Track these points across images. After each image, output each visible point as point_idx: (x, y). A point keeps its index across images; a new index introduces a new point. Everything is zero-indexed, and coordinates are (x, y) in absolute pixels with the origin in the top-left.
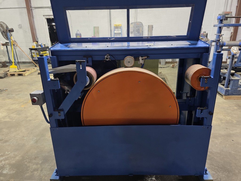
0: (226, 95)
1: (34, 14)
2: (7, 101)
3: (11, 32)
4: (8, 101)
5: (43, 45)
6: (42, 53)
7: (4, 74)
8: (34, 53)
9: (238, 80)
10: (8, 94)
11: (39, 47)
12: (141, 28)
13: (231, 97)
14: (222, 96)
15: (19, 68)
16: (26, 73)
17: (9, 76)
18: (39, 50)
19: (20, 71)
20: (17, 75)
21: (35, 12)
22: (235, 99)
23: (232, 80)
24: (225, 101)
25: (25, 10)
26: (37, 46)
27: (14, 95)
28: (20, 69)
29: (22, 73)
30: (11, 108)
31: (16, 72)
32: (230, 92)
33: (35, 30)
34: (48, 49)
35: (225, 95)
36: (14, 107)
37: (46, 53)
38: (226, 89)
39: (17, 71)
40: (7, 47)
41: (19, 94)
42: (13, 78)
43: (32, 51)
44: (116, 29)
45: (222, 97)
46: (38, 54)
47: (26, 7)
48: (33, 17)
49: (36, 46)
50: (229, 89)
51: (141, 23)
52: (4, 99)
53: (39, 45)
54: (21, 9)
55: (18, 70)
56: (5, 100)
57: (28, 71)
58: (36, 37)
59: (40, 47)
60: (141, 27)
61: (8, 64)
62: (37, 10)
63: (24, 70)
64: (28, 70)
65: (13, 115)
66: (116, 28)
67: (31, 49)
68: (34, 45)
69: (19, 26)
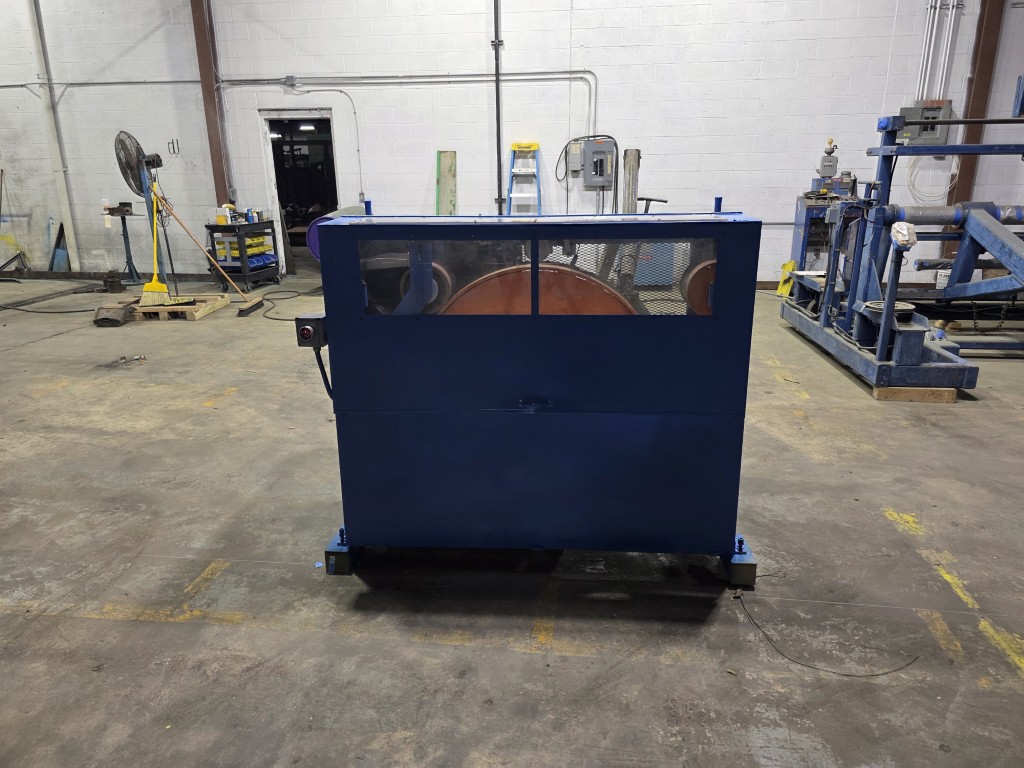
0: (883, 386)
1: (227, 106)
2: (154, 389)
3: (154, 167)
4: (158, 390)
5: (255, 215)
6: (248, 241)
7: (123, 312)
8: (223, 243)
9: (921, 334)
10: (151, 372)
11: (239, 220)
12: (609, 156)
13: (900, 390)
14: (872, 388)
15: (174, 293)
16: (198, 310)
17: (137, 318)
18: (242, 233)
19: (176, 302)
20: (166, 315)
21: (231, 97)
22: (912, 398)
23: (901, 332)
24: (875, 403)
25: (197, 91)
26: (233, 218)
27: (172, 375)
28: (177, 295)
29: (183, 310)
30: (173, 408)
31: (163, 305)
32: (894, 375)
33: (228, 160)
34: (270, 231)
35: (878, 385)
36: (180, 404)
37: (262, 244)
38: (879, 363)
39: (165, 304)
40: (123, 220)
41: (187, 372)
42: (153, 324)
43: (216, 235)
44: (520, 161)
45: (871, 394)
46: (236, 246)
47: (199, 79)
48: (222, 116)
49: (229, 219)
50: (892, 363)
51: (610, 137)
52: (144, 384)
53: (241, 215)
54: (181, 85)
55: (172, 299)
56: (145, 387)
57: (203, 305)
58: (230, 186)
59: (242, 221)
60: (611, 152)
61: (123, 282)
62: (237, 89)
63: (192, 300)
64: (202, 301)
65: (185, 426)
66: (519, 157)
67: (212, 229)
68: (223, 215)
69: (171, 145)
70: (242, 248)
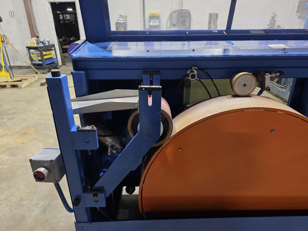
5: (47, 42)
6: (44, 53)
8: (34, 54)
11: (40, 44)
12: (187, 18)
15: (12, 76)
16: (23, 84)
18: (41, 49)
19: (14, 81)
20: (10, 86)
26: (38, 43)
28: (14, 77)
29: (17, 84)
34: (53, 48)
36: (5, 141)
37: (50, 54)
39: (9, 81)
41: (13, 118)
42: (4, 90)
43: (31, 51)
44: (152, 20)
46: (39, 55)
49: (36, 44)
51: (188, 10)
53: (41, 42)
55: (11, 79)
57: (25, 81)
58: (36, 30)
63: (20, 79)
65: (4, 157)
67: (29, 48)
68: (33, 42)
69: (10, 13)
70: (42, 56)
